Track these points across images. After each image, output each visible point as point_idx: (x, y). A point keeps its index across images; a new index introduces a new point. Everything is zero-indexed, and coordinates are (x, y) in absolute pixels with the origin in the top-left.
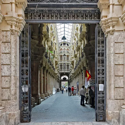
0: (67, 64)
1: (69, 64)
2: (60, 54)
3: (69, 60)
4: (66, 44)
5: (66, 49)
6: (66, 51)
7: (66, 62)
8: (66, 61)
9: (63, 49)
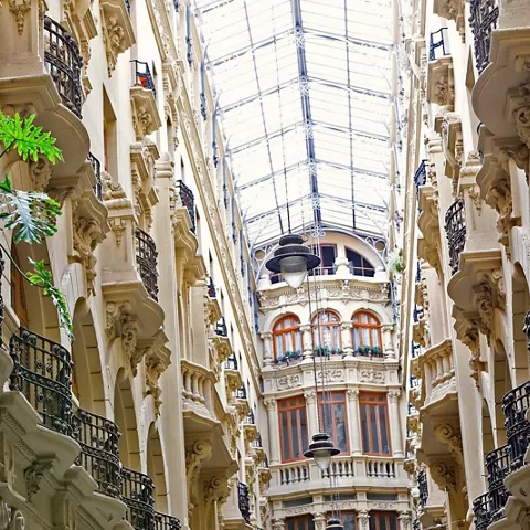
0: (376, 505)
1: (400, 506)
2: (271, 388)
3: (397, 451)
4: (341, 257)
5: (346, 313)
6: (346, 335)
7: (360, 478)
8: (360, 468)
9: (304, 315)
